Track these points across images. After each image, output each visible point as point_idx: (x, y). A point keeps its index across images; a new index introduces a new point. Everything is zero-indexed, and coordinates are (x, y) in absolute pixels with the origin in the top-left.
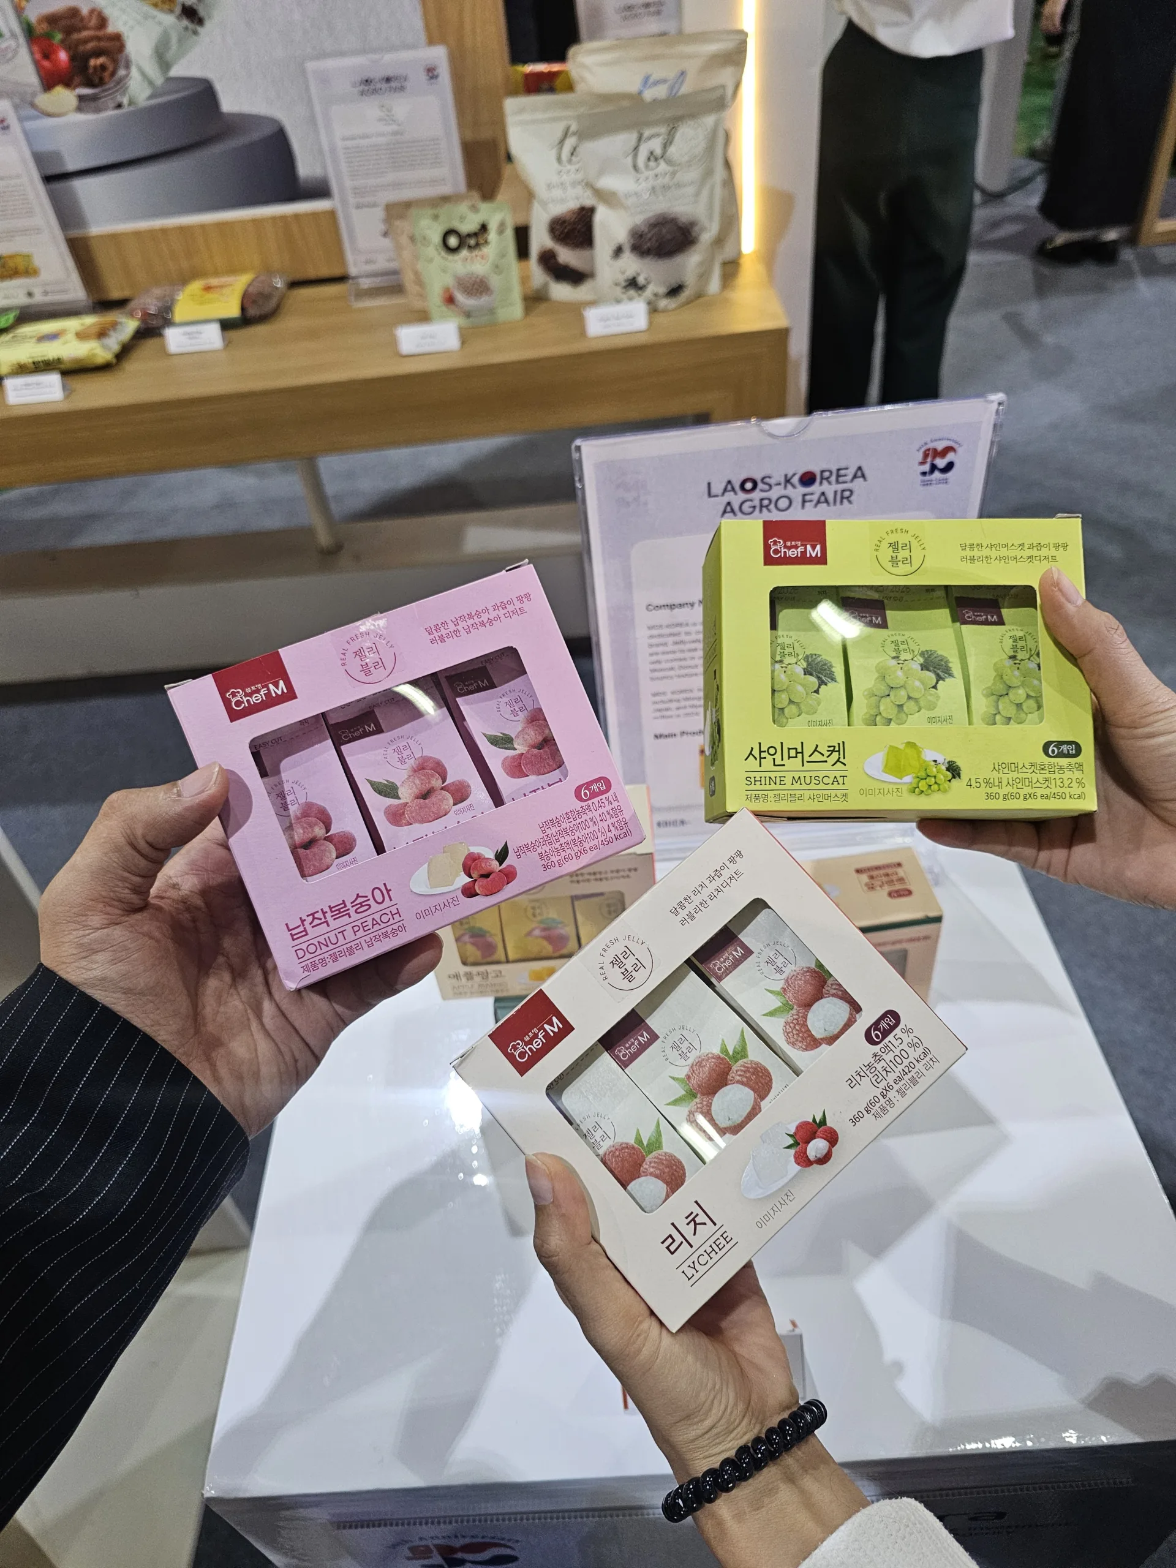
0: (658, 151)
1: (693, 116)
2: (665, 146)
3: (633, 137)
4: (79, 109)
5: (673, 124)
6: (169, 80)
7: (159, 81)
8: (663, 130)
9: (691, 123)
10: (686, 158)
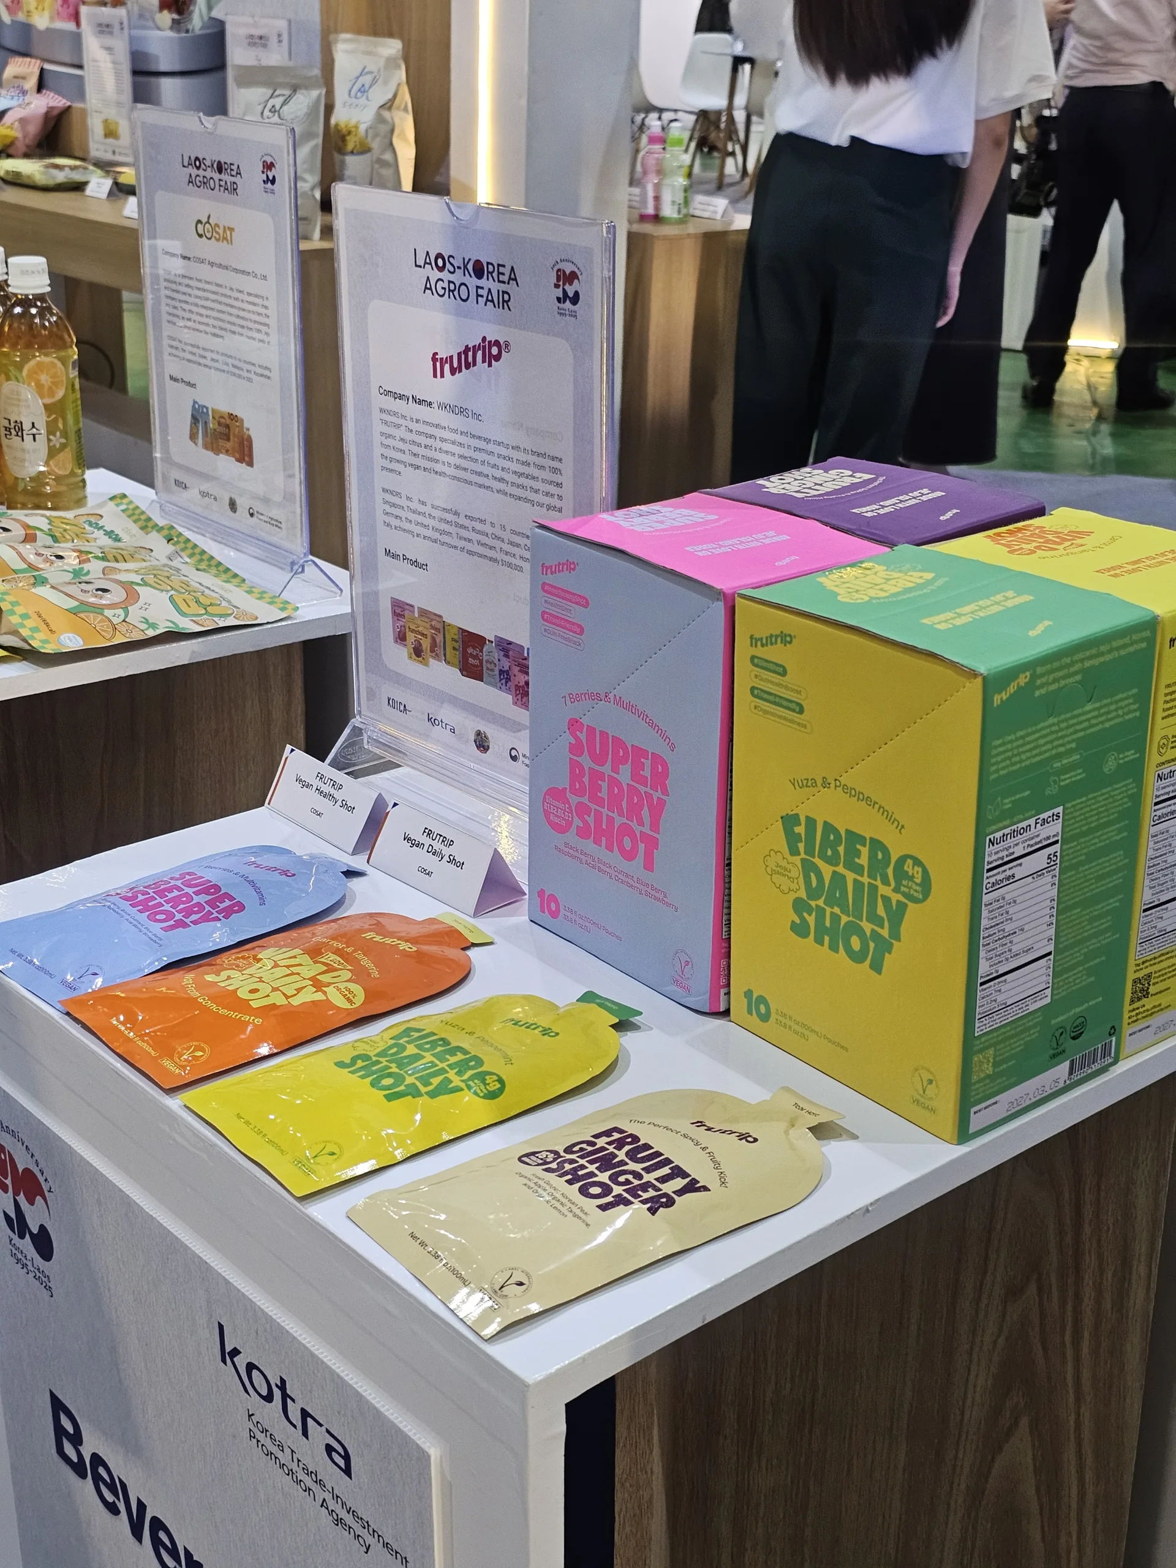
0: (277, 108)
1: (307, 88)
2: (284, 103)
3: (270, 92)
4: (171, 28)
5: (295, 89)
6: (211, 18)
7: (206, 18)
8: (287, 92)
9: (303, 91)
10: (292, 116)
